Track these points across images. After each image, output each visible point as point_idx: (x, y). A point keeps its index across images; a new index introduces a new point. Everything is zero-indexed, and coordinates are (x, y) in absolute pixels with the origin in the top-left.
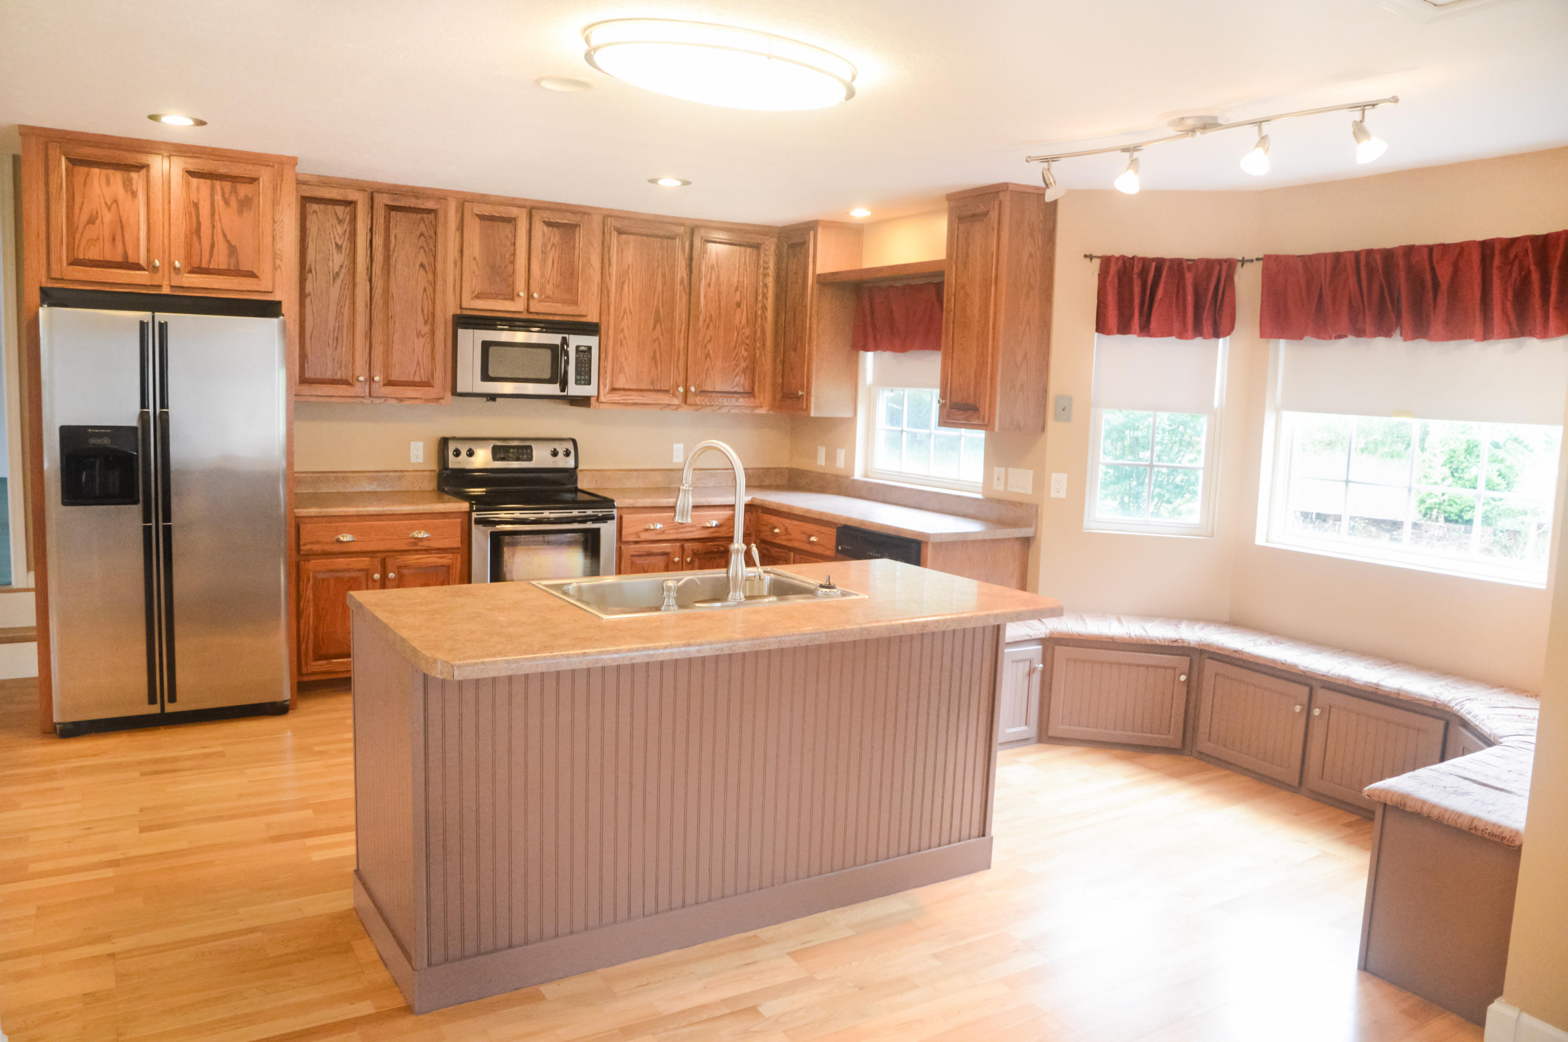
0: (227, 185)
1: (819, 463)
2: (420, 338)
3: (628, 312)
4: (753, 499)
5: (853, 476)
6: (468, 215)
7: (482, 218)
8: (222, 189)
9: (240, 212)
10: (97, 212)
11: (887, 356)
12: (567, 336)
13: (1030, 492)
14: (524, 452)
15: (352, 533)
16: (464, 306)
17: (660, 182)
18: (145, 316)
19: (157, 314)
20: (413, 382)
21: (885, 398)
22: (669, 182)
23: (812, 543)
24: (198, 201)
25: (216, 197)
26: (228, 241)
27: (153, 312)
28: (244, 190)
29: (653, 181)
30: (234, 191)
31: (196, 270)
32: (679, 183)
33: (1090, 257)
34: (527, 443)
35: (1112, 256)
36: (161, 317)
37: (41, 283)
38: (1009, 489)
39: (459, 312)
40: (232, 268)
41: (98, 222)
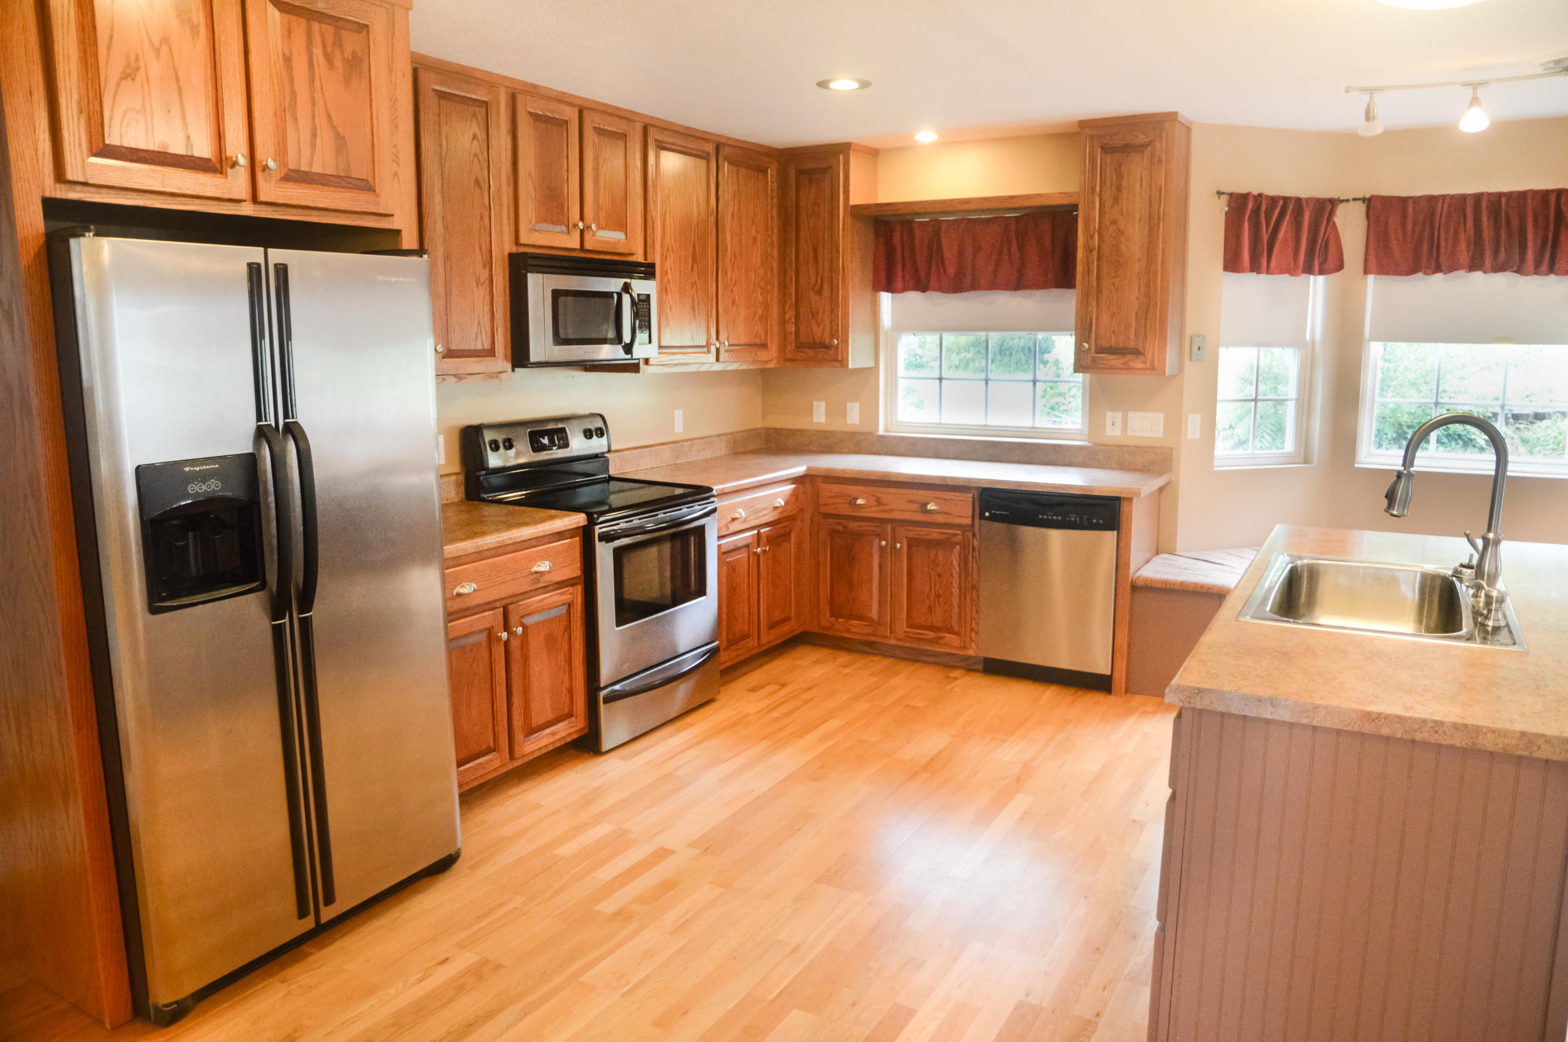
0: (329, 30)
1: (815, 420)
2: (480, 287)
3: (670, 249)
4: (809, 469)
5: (878, 431)
6: (521, 112)
7: (537, 118)
8: (323, 36)
9: (347, 80)
10: (137, 59)
11: (913, 297)
12: (628, 280)
13: (1160, 435)
14: (559, 436)
15: (473, 580)
16: (523, 240)
17: (832, 85)
18: (255, 254)
19: (270, 250)
20: (475, 350)
21: (908, 344)
22: (844, 84)
23: (931, 512)
24: (291, 54)
25: (314, 50)
26: (334, 127)
27: (266, 248)
28: (352, 42)
29: (823, 84)
30: (338, 43)
31: (293, 174)
32: (856, 85)
33: (1220, 193)
34: (560, 426)
35: (1249, 194)
36: (277, 255)
37: (43, 190)
38: (1130, 433)
39: (514, 250)
40: (342, 174)
41: (140, 75)
